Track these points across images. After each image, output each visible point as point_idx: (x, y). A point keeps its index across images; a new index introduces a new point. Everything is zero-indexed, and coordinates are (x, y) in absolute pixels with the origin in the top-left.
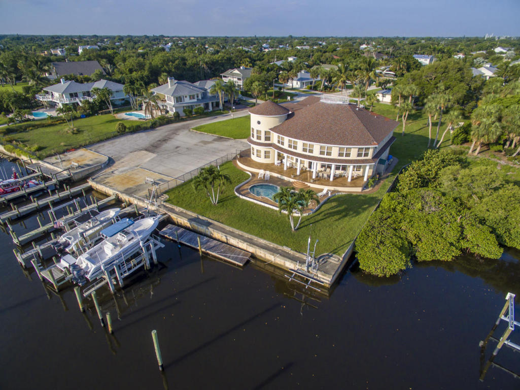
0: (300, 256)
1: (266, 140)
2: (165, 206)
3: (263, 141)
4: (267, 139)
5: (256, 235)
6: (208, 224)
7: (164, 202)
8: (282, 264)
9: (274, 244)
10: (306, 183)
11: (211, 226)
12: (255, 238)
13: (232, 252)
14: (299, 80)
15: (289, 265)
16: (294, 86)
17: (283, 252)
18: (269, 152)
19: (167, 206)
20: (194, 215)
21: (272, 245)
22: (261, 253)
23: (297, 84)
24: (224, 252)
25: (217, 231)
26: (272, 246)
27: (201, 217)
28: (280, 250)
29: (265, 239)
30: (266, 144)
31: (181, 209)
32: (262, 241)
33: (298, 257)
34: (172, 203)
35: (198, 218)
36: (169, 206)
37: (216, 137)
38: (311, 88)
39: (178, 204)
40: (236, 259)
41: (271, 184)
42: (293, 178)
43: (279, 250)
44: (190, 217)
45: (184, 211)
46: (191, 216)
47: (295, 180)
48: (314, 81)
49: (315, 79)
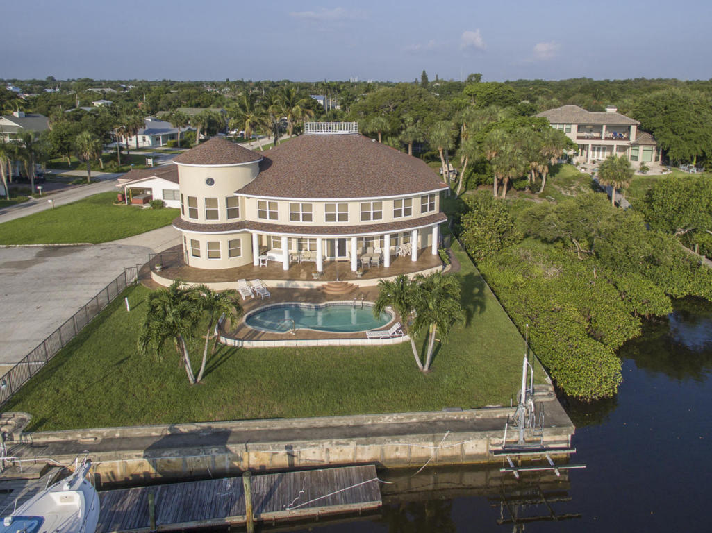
0: (486, 417)
1: (229, 217)
2: (32, 446)
3: (223, 219)
4: (233, 213)
5: (366, 411)
6: (221, 438)
7: (26, 432)
8: (457, 452)
9: (419, 414)
10: (350, 282)
11: (231, 439)
12: (368, 420)
13: (329, 483)
14: (147, 133)
15: (475, 446)
16: (141, 145)
17: (448, 423)
18: (237, 242)
19: (43, 440)
20: (158, 431)
21: (415, 418)
22: (397, 451)
23: (144, 140)
24: (310, 494)
25: (257, 445)
26: (414, 420)
27: (184, 428)
28: (439, 420)
29: (391, 411)
30: (231, 224)
31: (105, 431)
32: (388, 419)
33: (483, 420)
34: (59, 426)
35: (176, 435)
36: (52, 439)
37: (42, 250)
38: (175, 145)
39: (81, 422)
40: (354, 496)
41: (282, 304)
42: (317, 280)
43: (435, 421)
44: (150, 443)
45: (118, 433)
46: (150, 437)
47: (325, 283)
48: (179, 132)
49: (183, 130)
